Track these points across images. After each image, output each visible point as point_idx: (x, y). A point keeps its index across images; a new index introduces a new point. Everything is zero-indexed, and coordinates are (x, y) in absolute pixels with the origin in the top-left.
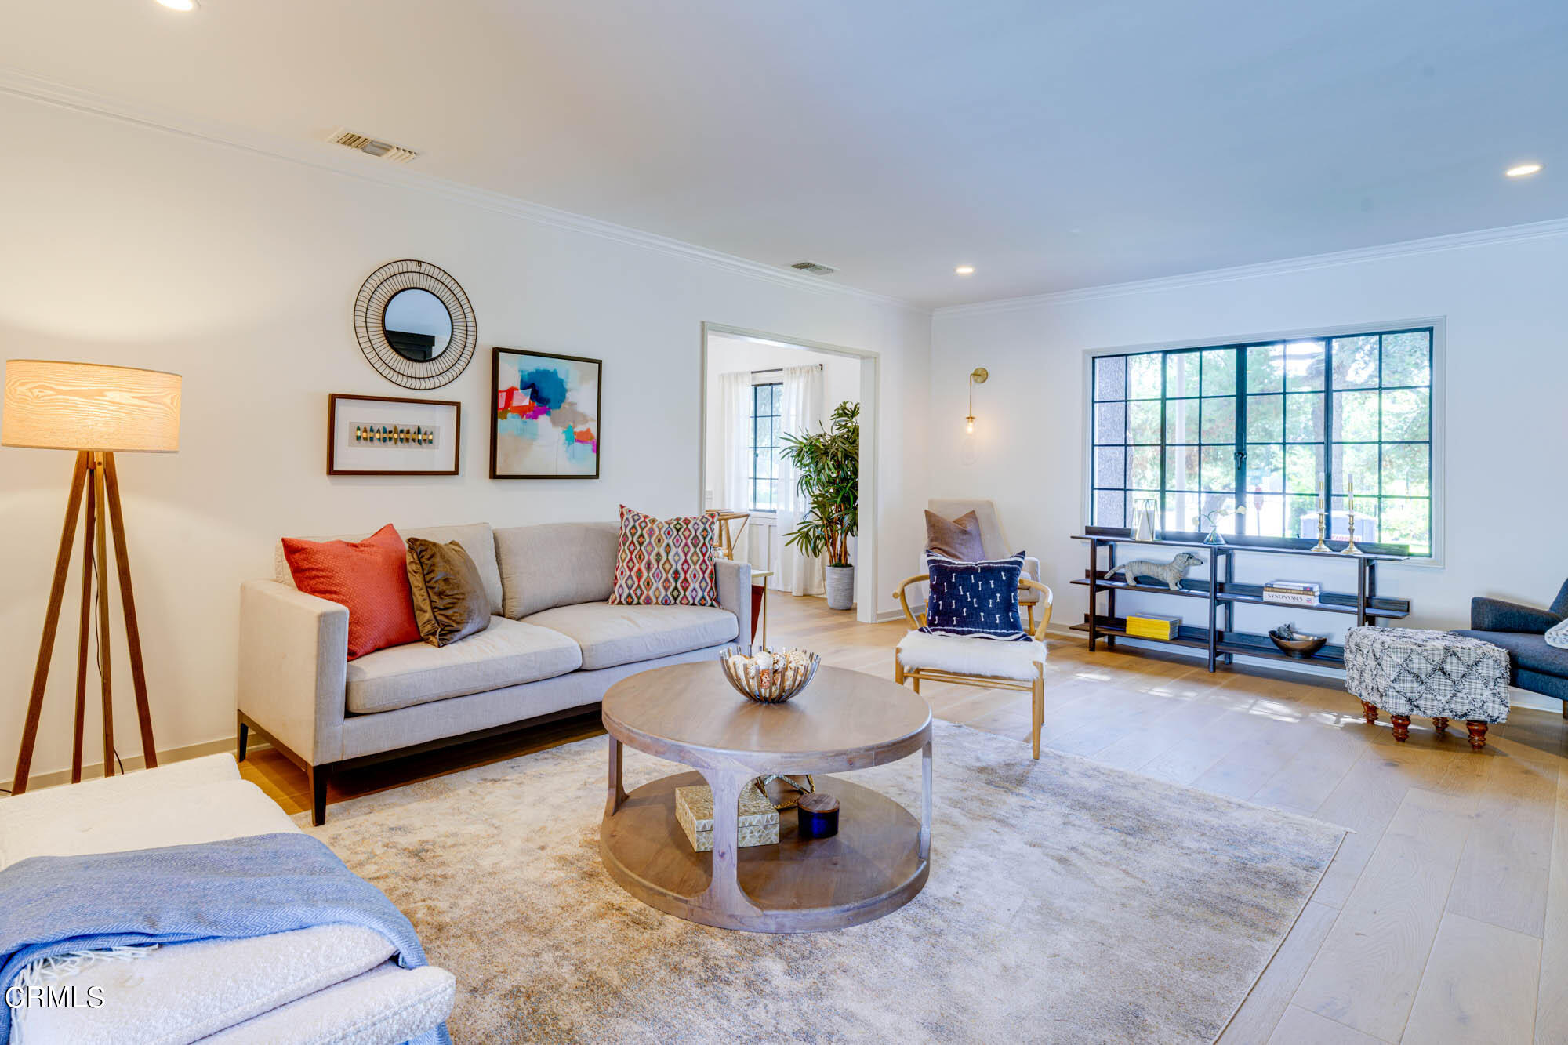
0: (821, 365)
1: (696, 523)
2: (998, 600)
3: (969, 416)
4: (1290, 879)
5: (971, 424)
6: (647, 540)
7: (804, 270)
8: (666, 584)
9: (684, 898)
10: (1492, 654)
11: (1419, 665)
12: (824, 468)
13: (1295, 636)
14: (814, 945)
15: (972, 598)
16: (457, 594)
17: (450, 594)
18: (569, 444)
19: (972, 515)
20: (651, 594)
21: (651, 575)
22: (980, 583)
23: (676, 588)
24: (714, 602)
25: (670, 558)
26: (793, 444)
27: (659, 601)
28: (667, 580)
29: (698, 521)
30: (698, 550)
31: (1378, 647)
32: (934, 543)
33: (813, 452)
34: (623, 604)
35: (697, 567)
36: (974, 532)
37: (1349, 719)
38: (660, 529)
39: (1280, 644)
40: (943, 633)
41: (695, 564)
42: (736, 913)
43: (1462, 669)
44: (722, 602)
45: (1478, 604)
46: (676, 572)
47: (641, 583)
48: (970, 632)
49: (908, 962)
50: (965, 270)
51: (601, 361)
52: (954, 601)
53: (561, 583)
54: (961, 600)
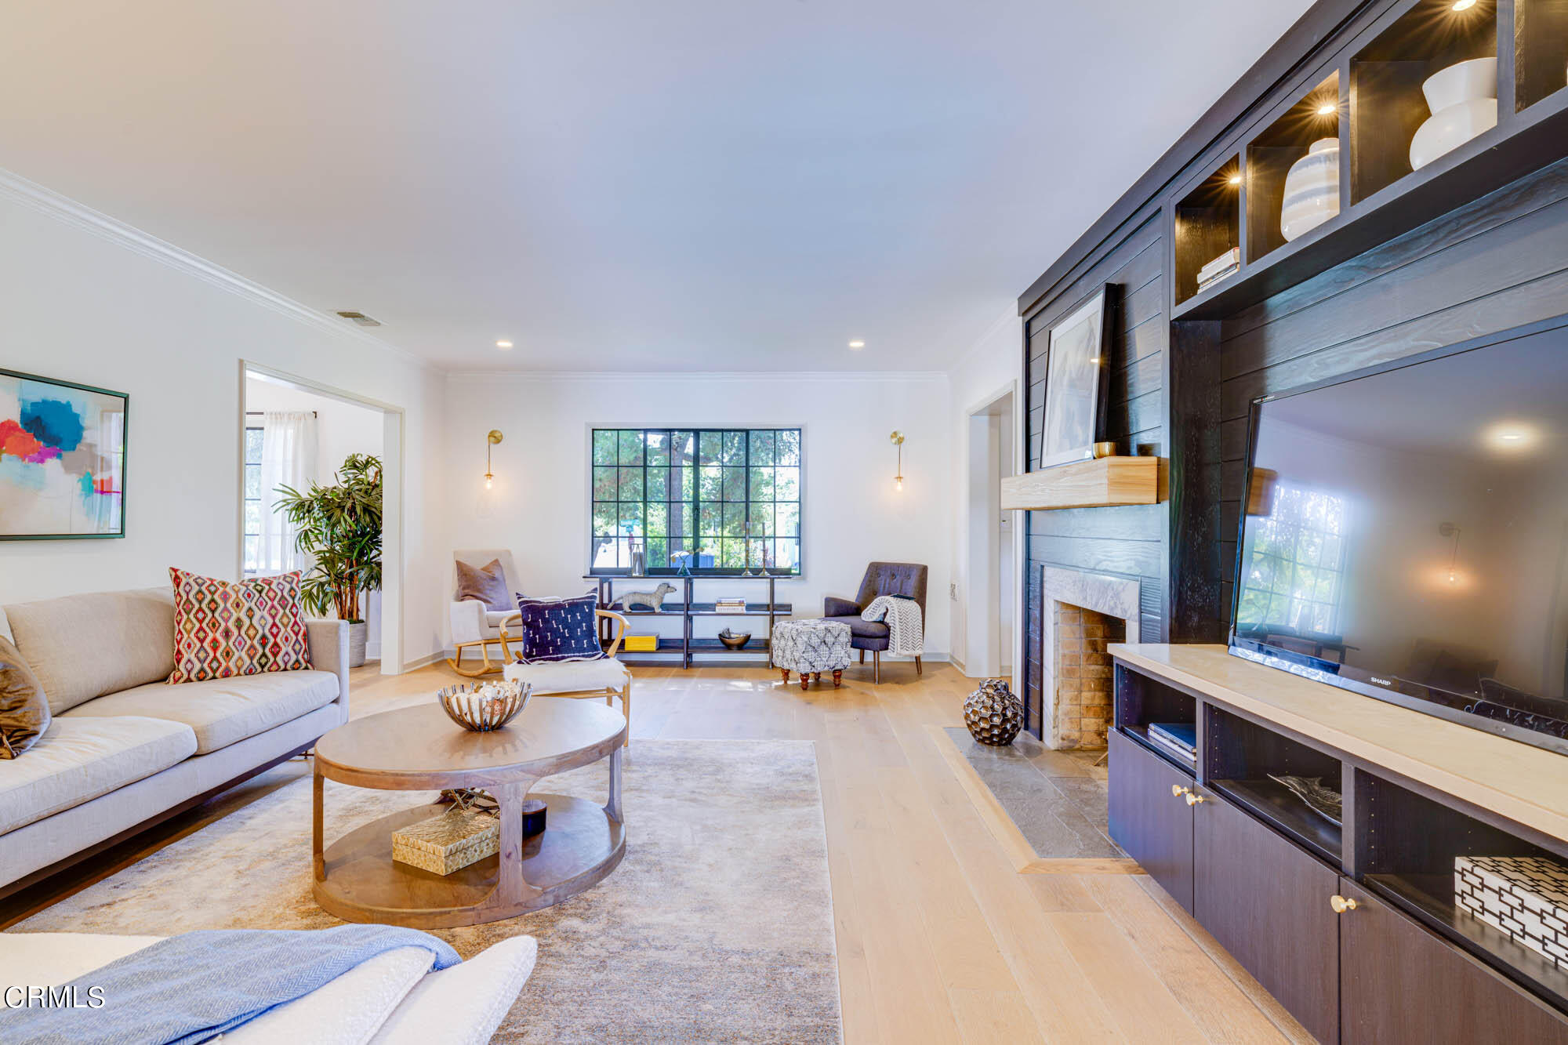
0: (315, 413)
1: (279, 583)
2: (584, 629)
3: (487, 473)
4: (807, 773)
5: (489, 481)
6: (222, 606)
7: (351, 319)
8: (252, 652)
9: (471, 907)
10: (842, 627)
11: (815, 641)
12: (340, 522)
13: (732, 636)
14: (587, 900)
15: (564, 629)
16: (23, 689)
17: (15, 689)
18: (87, 496)
19: (496, 562)
20: (231, 664)
21: (231, 644)
22: (569, 616)
23: (264, 655)
24: (309, 665)
25: (255, 622)
26: (290, 497)
27: (242, 672)
28: (252, 647)
29: (281, 581)
30: (287, 611)
31: (794, 632)
32: (466, 591)
33: (329, 505)
34: (191, 681)
35: (289, 629)
36: (501, 579)
37: (775, 684)
38: (237, 592)
39: (725, 643)
40: (542, 662)
41: (285, 626)
42: (521, 901)
43: (833, 640)
44: (315, 664)
45: (829, 601)
46: (264, 639)
47: (218, 654)
48: (563, 658)
49: (656, 885)
50: (504, 344)
51: (128, 395)
52: (549, 634)
53: (111, 667)
54: (554, 632)
